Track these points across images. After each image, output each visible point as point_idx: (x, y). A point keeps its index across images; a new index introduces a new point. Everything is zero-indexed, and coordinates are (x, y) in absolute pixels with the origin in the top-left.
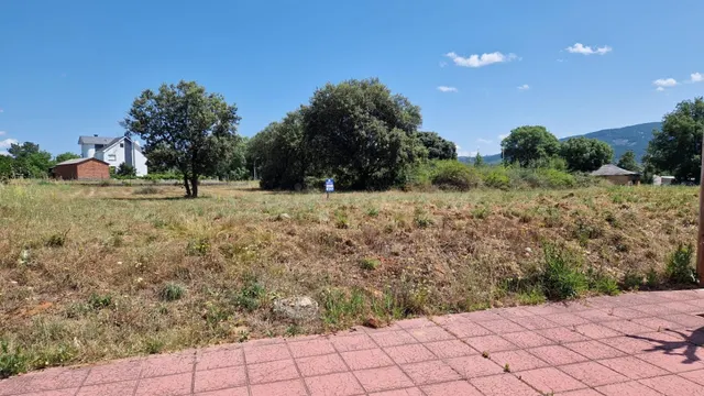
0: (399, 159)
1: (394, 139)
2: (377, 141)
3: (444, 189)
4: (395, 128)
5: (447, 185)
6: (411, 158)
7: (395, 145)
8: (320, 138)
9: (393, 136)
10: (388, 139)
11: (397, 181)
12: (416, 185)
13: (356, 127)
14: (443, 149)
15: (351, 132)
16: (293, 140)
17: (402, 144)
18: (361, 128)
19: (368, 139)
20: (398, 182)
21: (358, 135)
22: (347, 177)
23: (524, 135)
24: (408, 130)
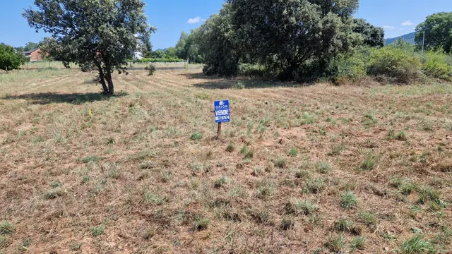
0: (332, 48)
1: (328, 25)
2: (308, 28)
3: (380, 80)
4: (330, 13)
5: (384, 77)
6: (345, 47)
7: (329, 33)
8: (246, 27)
9: (327, 22)
10: (320, 25)
11: (327, 72)
12: (350, 77)
13: (285, 12)
14: (372, 35)
15: (279, 19)
16: (227, 31)
17: (337, 30)
18: (290, 14)
19: (297, 27)
20: (329, 73)
21: (287, 22)
22: (276, 65)
23: (439, 21)
24: (344, 15)
